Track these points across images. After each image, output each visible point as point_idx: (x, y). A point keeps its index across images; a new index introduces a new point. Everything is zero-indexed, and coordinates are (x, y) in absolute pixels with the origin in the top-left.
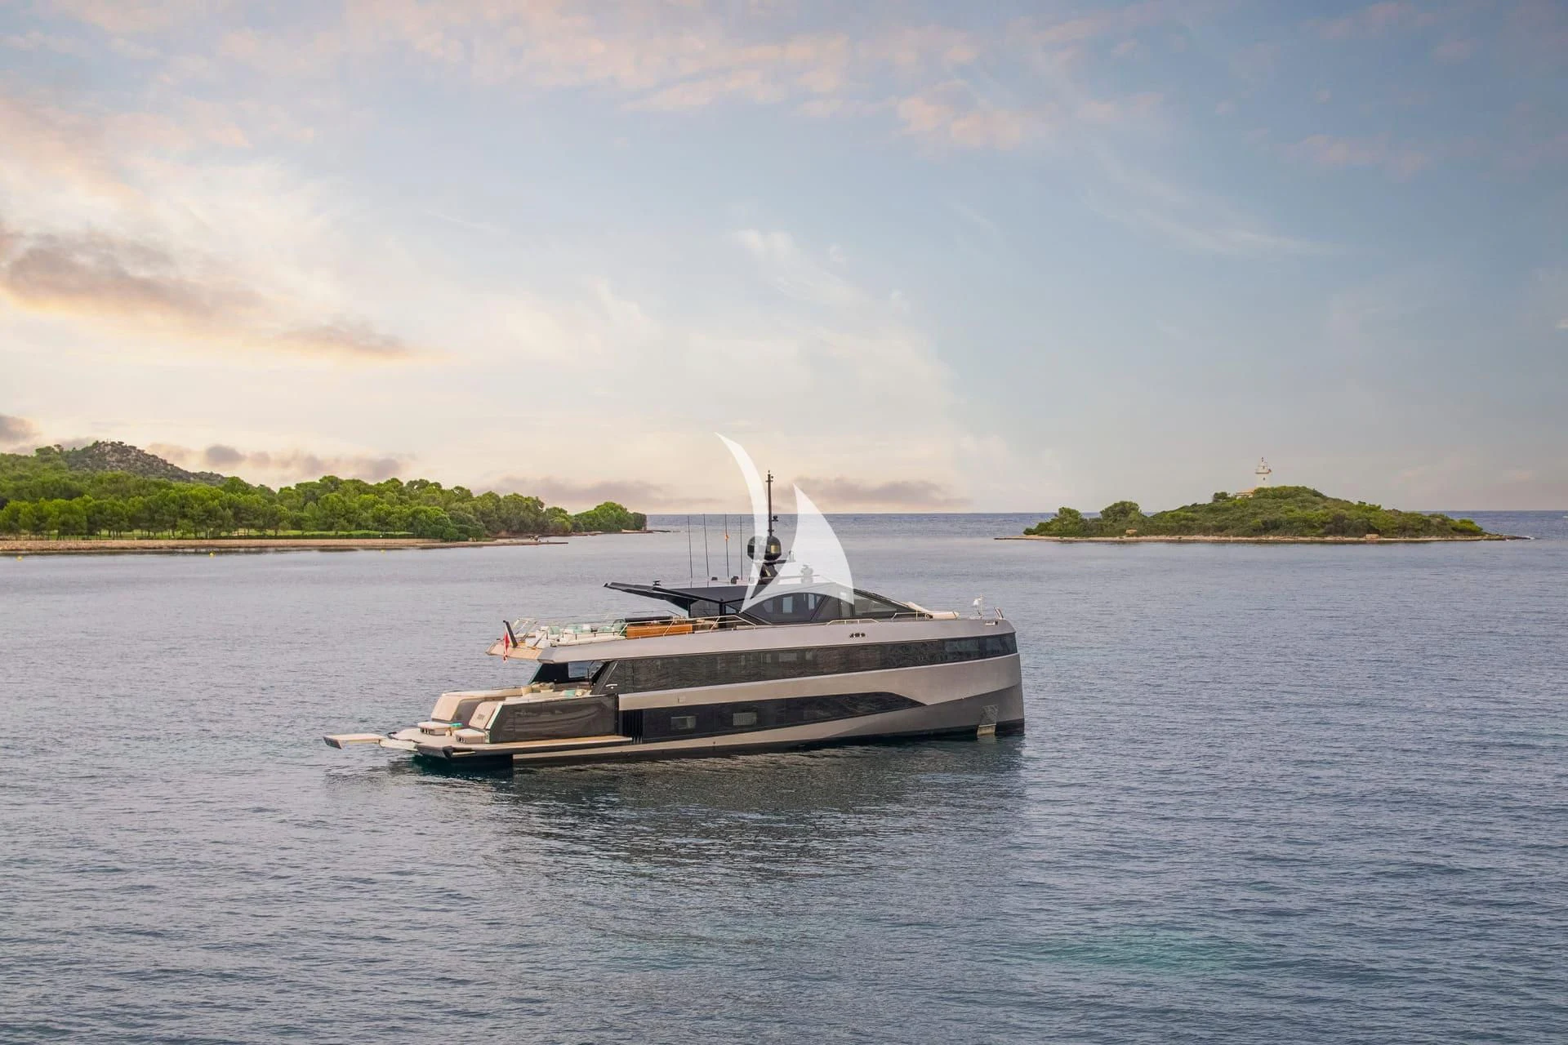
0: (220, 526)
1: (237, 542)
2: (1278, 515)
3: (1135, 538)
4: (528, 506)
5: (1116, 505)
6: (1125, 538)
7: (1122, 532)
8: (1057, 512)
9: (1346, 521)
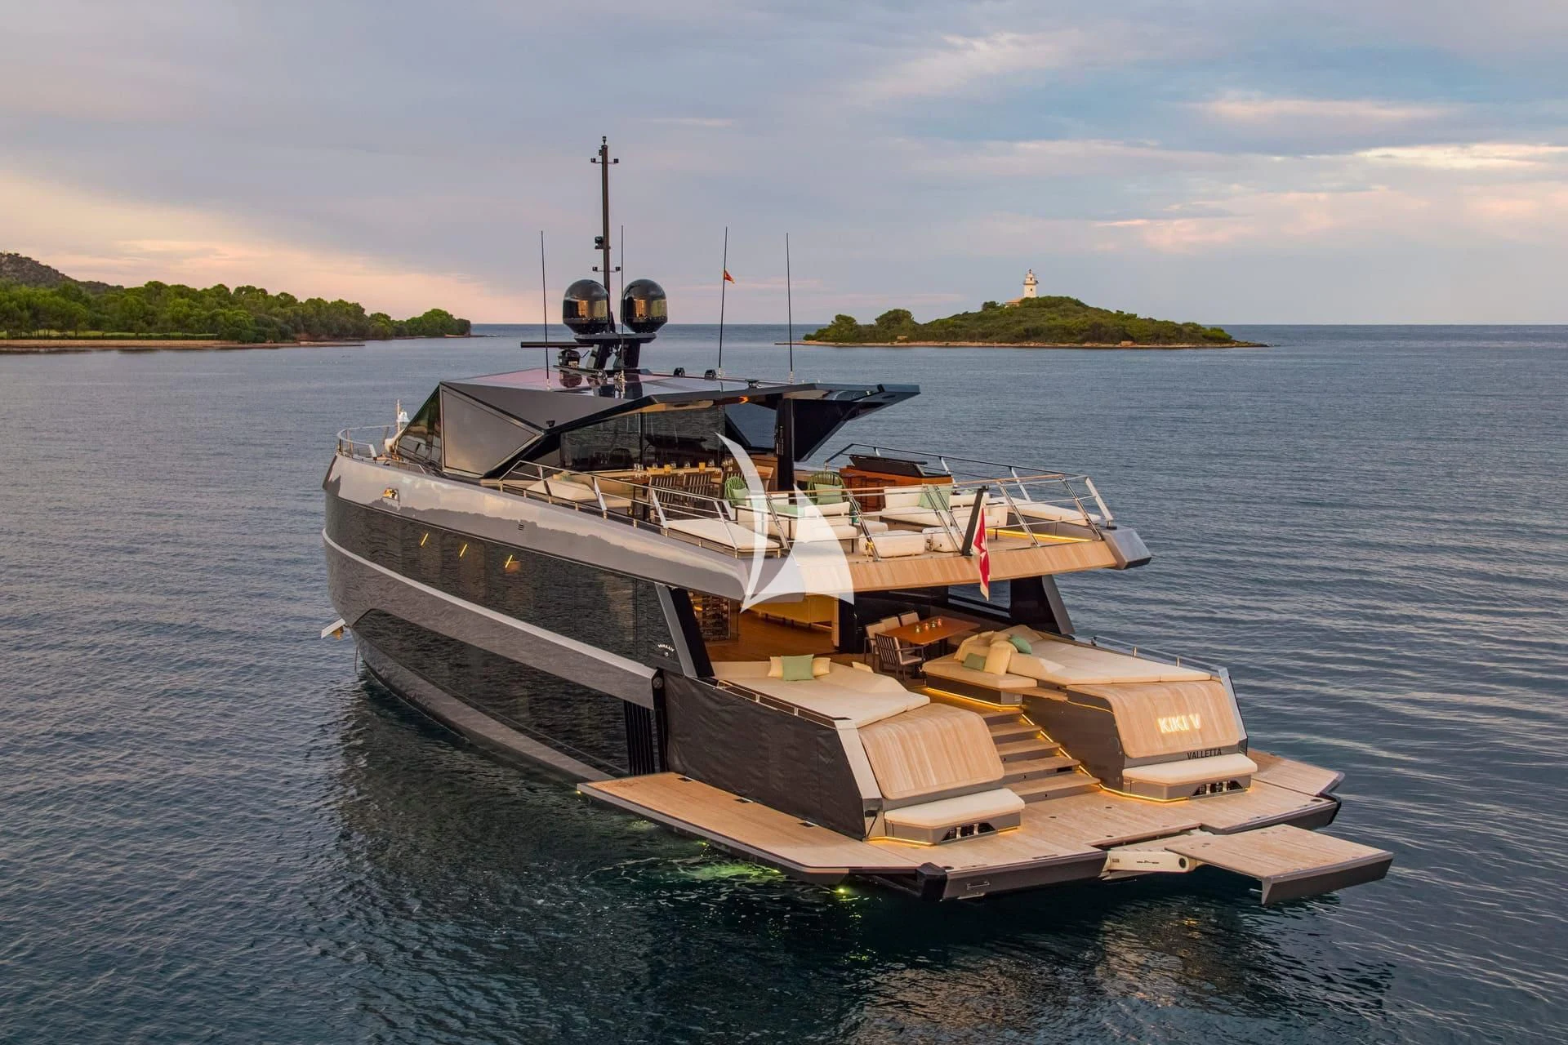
0: (17, 327)
1: (36, 342)
2: (1043, 323)
3: (905, 344)
4: (348, 311)
5: (890, 312)
6: (896, 344)
7: (894, 338)
8: (834, 320)
9: (1103, 329)
